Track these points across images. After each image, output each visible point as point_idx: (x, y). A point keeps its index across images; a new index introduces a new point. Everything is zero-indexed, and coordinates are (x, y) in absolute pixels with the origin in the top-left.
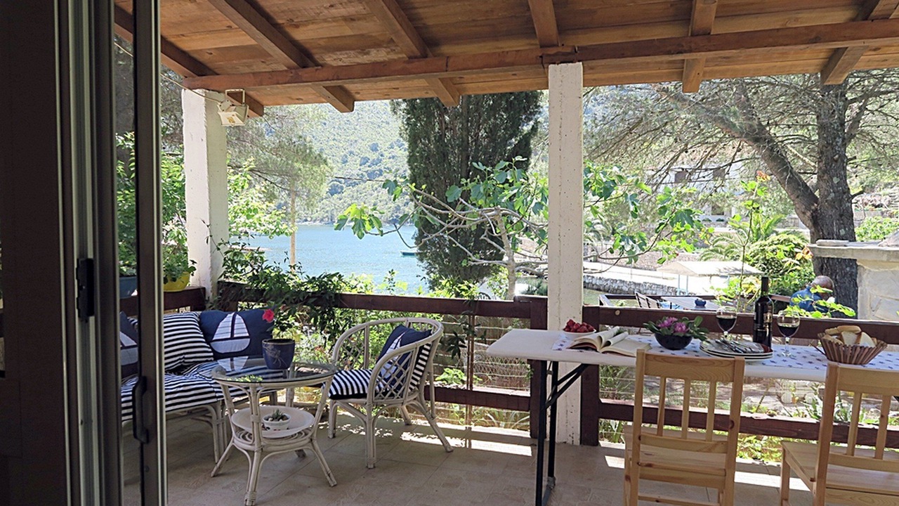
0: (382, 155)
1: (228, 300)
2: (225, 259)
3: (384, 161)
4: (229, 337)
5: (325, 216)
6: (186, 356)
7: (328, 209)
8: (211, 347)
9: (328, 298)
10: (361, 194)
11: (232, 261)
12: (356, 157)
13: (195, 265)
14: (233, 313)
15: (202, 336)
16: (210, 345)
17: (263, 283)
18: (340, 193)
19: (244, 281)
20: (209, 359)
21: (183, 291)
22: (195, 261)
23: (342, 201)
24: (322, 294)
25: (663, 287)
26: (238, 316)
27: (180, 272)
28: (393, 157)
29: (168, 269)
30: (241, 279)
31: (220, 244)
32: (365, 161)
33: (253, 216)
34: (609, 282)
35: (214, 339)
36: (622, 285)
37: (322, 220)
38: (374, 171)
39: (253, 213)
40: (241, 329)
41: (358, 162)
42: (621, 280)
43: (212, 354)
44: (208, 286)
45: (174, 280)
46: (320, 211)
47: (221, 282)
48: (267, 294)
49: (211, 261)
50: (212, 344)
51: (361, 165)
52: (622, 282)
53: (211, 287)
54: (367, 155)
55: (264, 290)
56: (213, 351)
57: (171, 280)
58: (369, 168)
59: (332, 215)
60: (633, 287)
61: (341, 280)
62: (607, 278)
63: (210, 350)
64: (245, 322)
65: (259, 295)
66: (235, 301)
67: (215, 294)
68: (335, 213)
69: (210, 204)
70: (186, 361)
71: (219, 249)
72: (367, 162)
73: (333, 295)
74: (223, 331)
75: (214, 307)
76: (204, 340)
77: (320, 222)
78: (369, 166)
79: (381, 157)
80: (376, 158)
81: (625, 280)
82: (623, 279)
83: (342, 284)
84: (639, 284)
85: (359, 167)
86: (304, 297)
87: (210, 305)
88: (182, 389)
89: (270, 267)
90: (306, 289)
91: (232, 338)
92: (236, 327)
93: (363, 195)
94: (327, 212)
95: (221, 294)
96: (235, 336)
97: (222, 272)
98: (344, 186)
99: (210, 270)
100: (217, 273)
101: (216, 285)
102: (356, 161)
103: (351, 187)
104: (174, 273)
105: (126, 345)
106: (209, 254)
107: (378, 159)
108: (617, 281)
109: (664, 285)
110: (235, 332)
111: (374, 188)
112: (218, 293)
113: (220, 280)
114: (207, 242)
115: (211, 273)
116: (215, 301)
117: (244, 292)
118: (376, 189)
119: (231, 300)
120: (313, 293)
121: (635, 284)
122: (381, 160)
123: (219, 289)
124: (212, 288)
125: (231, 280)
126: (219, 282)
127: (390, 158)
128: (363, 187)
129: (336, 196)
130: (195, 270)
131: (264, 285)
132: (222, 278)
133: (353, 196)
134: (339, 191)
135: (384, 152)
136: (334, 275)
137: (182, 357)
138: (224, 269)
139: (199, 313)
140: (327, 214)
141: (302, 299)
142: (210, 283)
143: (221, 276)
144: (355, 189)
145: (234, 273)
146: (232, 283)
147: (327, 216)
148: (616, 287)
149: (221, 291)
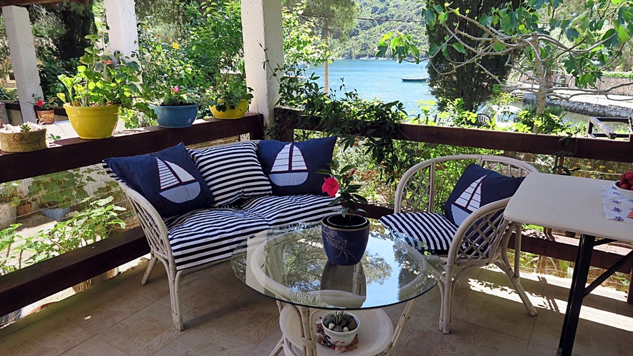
0: (388, 5)
1: (285, 128)
2: (281, 86)
3: (390, 9)
4: (287, 169)
5: (345, 53)
6: (245, 190)
7: (348, 47)
8: (269, 180)
9: (387, 129)
10: (372, 35)
11: (288, 87)
12: (369, 7)
13: (252, 93)
14: (291, 144)
15: (260, 168)
16: (268, 177)
17: (318, 111)
18: (356, 35)
19: (300, 108)
20: (268, 193)
21: (242, 118)
22: (252, 88)
23: (358, 41)
24: (381, 124)
25: (627, 109)
26: (295, 148)
27: (238, 99)
28: (397, 6)
29: (227, 96)
30: (296, 106)
31: (276, 70)
32: (375, 10)
33: (303, 47)
34: (576, 104)
35: (272, 171)
36: (588, 107)
37: (343, 56)
38: (382, 18)
39: (302, 45)
40: (299, 162)
41: (370, 11)
42: (587, 103)
43: (270, 187)
44: (266, 113)
45: (233, 107)
46: (342, 49)
47: (278, 109)
48: (323, 123)
49: (268, 88)
50: (270, 176)
51: (372, 13)
52: (588, 104)
53: (268, 113)
54: (377, 5)
55: (319, 118)
56: (272, 184)
57: (230, 108)
58: (378, 16)
59: (351, 52)
60: (598, 108)
61: (400, 110)
62: (574, 101)
63: (269, 183)
64: (303, 155)
65: (314, 124)
66: (291, 128)
67: (272, 120)
68: (353, 51)
69: (265, 29)
70: (245, 194)
71: (275, 75)
72: (377, 10)
73: (393, 126)
74: (280, 163)
75: (271, 133)
76: (262, 173)
77: (342, 57)
78: (378, 14)
79: (387, 7)
80: (383, 7)
81: (591, 103)
82: (589, 102)
83: (401, 114)
84: (605, 107)
85: (371, 15)
86: (362, 128)
87: (268, 132)
88: (240, 232)
89: (325, 94)
90: (364, 118)
91: (290, 171)
92: (294, 159)
93: (373, 36)
94: (347, 50)
95: (278, 122)
96: (293, 169)
97: (279, 99)
98: (360, 30)
99: (267, 97)
100: (273, 100)
101: (273, 112)
102: (368, 10)
103: (364, 30)
104: (232, 100)
105: (183, 181)
106: (266, 81)
107: (385, 8)
108: (583, 103)
109: (629, 107)
110: (293, 164)
111: (382, 31)
112: (275, 120)
113: (276, 107)
114: (264, 67)
115: (268, 100)
116: (272, 128)
117: (299, 119)
118: (383, 31)
119: (287, 128)
120: (372, 123)
121: (600, 106)
122: (387, 9)
123: (275, 116)
124: (270, 114)
125: (287, 108)
126: (275, 109)
127: (394, 7)
128: (373, 30)
129: (353, 37)
130: (253, 97)
131: (319, 113)
132: (279, 105)
133: (366, 38)
134: (356, 33)
135: (390, 2)
136: (394, 104)
137: (241, 191)
138: (279, 96)
139: (258, 141)
140: (347, 51)
141: (359, 129)
142: (267, 110)
143: (277, 103)
144: (367, 32)
145: (289, 100)
146: (288, 110)
147: (347, 53)
148: (582, 109)
149: (277, 119)
